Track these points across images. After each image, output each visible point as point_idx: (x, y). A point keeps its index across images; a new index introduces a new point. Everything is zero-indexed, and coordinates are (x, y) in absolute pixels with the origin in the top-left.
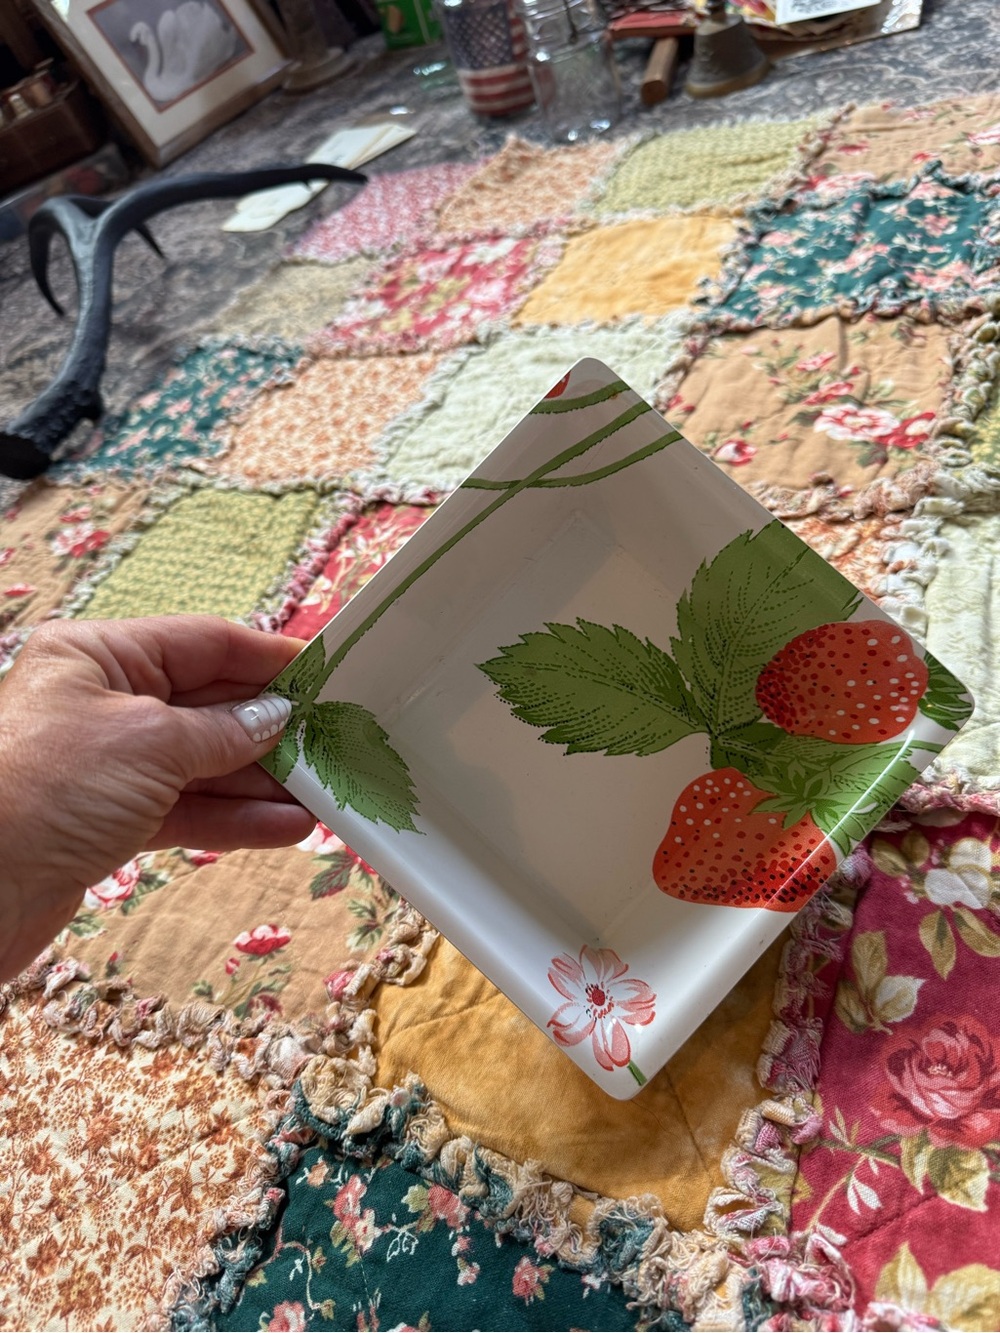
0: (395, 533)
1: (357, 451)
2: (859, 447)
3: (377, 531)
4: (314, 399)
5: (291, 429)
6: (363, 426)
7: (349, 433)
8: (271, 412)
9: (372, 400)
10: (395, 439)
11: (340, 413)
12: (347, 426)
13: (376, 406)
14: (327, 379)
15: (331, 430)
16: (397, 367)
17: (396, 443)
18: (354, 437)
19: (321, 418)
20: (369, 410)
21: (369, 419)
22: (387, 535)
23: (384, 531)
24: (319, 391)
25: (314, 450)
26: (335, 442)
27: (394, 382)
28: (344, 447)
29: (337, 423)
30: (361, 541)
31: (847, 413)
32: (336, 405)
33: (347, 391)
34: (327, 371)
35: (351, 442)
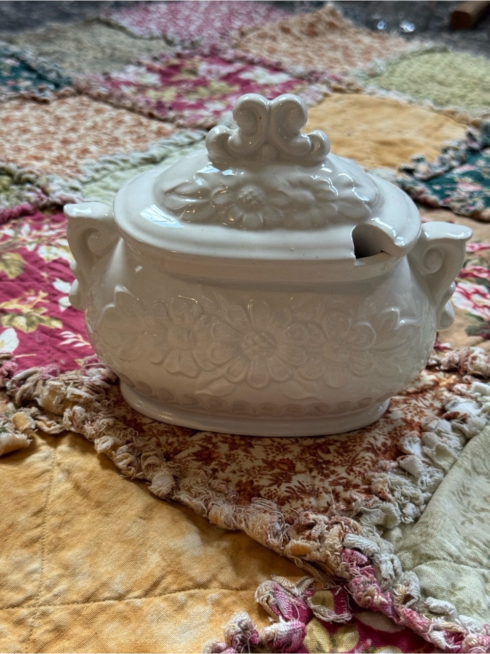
0: (59, 234)
1: (68, 166)
2: (474, 319)
3: (46, 227)
4: (58, 120)
5: (25, 131)
6: (85, 152)
7: (70, 152)
8: (17, 114)
9: (105, 137)
10: (105, 169)
11: (73, 136)
12: (72, 147)
13: (105, 143)
14: (78, 110)
15: (57, 144)
16: (140, 124)
17: (104, 172)
18: (73, 156)
19: (55, 133)
20: (97, 143)
21: (93, 148)
22: (52, 233)
23: (52, 229)
24: (66, 115)
25: (33, 151)
26: (55, 154)
27: (131, 133)
28: (60, 160)
29: (65, 142)
30: (26, 228)
31: (477, 292)
32: (73, 129)
33: (89, 124)
34: (82, 104)
35: (68, 158)
